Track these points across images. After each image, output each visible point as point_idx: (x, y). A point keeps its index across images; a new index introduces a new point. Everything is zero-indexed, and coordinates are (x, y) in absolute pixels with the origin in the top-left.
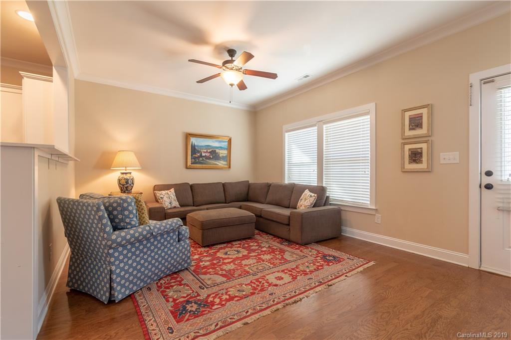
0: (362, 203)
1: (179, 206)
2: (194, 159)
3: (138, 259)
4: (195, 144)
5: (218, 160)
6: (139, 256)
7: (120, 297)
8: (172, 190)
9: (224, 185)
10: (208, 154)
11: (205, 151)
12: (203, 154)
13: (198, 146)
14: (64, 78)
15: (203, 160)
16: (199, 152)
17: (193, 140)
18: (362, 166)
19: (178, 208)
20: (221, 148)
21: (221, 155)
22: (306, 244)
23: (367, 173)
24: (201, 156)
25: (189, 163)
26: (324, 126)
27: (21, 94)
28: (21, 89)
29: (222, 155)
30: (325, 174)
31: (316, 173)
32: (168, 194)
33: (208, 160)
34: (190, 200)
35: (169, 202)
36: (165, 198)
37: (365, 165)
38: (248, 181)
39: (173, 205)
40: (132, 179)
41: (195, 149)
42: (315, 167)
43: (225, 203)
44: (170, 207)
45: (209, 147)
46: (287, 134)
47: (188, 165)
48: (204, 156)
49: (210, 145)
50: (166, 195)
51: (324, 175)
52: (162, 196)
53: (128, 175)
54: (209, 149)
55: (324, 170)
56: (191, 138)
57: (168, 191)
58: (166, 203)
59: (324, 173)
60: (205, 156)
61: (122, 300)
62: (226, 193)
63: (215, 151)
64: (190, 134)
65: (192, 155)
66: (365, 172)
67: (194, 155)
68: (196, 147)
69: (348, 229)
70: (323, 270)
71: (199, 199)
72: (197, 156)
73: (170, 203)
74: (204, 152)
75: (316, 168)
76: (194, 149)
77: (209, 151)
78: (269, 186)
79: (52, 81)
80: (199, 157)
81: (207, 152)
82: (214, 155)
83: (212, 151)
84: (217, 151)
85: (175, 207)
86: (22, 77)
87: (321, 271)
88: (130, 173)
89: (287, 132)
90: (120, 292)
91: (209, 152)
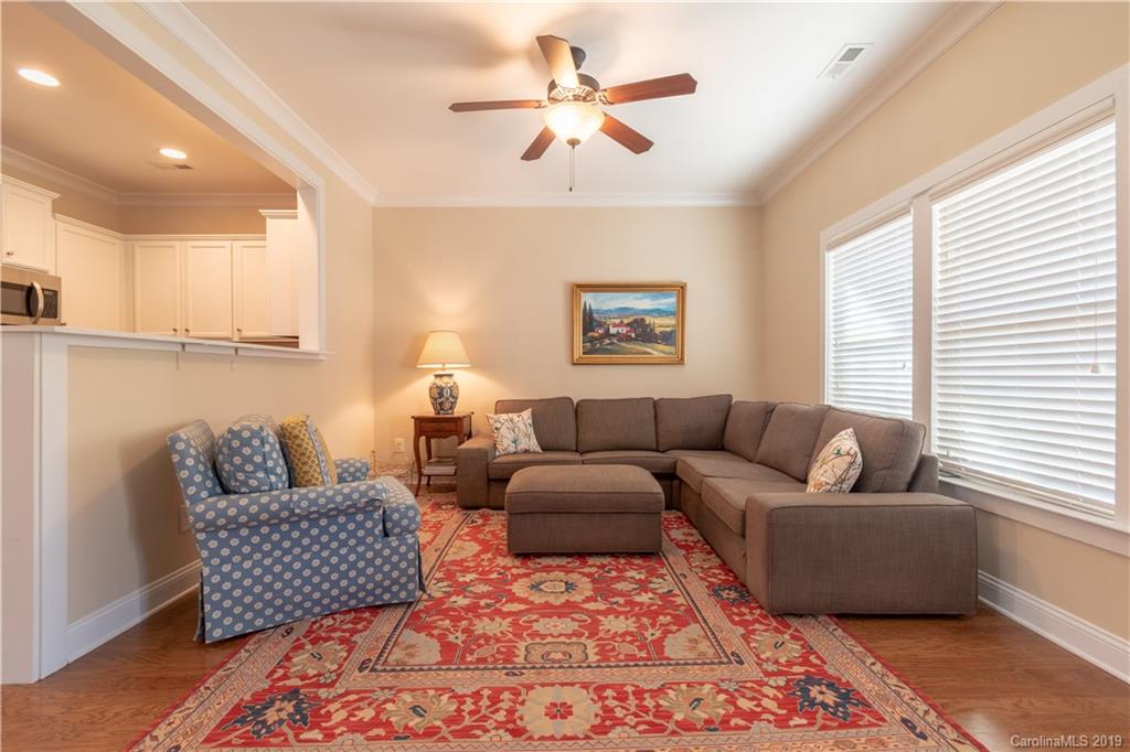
0: (1086, 500)
1: (538, 449)
2: (590, 342)
3: (267, 562)
4: (593, 307)
5: (651, 342)
6: (271, 556)
7: (217, 634)
8: (527, 414)
9: (656, 404)
10: (623, 330)
11: (618, 321)
12: (613, 330)
13: (598, 312)
14: (312, 208)
15: (612, 344)
16: (600, 325)
17: (590, 300)
18: (1082, 342)
19: (535, 452)
20: (659, 313)
21: (658, 330)
22: (787, 614)
23: (1104, 372)
24: (607, 334)
25: (578, 352)
26: (937, 208)
27: (265, 247)
28: (265, 240)
29: (662, 329)
30: (940, 377)
31: (911, 373)
32: (512, 420)
33: (623, 344)
34: (570, 440)
35: (512, 439)
36: (504, 431)
37: (1096, 341)
38: (730, 397)
39: (523, 446)
40: (450, 388)
41: (592, 318)
42: (907, 357)
43: (657, 451)
44: (512, 449)
45: (628, 313)
46: (831, 257)
47: (576, 357)
48: (614, 335)
49: (630, 306)
50: (509, 425)
51: (934, 381)
52: (498, 425)
53: (445, 379)
54: (627, 317)
55: (935, 364)
56: (583, 294)
57: (514, 416)
58: (504, 440)
59: (935, 373)
60: (618, 333)
61: (219, 642)
62: (660, 425)
63: (643, 320)
64: (579, 286)
65: (584, 334)
66: (1095, 368)
67: (590, 334)
68: (595, 315)
69: (1020, 595)
70: (745, 735)
71: (589, 436)
72: (596, 335)
73: (514, 442)
74: (615, 325)
75: (910, 357)
76: (590, 321)
77: (626, 321)
78: (769, 411)
79: (296, 217)
80: (602, 337)
81: (621, 324)
82: (641, 331)
83: (636, 320)
84: (648, 320)
85: (526, 451)
86: (263, 219)
87: (734, 735)
88: (450, 376)
89: (831, 247)
90: (218, 623)
91: (628, 325)
